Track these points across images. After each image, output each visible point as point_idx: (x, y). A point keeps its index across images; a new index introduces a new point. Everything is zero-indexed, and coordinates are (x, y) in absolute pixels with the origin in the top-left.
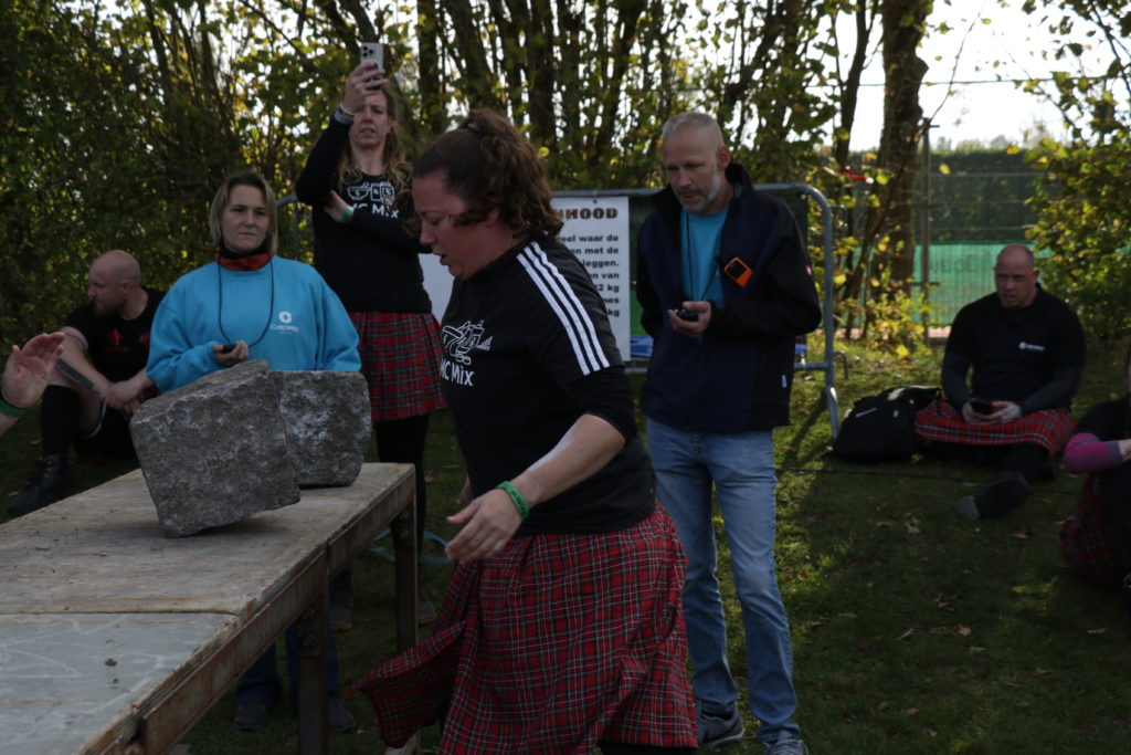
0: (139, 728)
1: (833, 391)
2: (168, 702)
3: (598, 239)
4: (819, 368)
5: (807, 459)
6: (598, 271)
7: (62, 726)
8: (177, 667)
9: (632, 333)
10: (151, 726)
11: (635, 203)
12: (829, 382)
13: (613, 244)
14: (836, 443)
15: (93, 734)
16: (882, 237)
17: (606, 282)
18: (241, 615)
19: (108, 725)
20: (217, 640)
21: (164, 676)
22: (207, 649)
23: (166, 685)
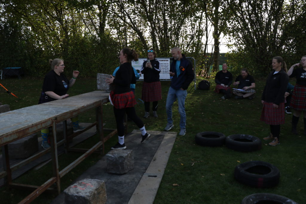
2: (62, 116)
3: (166, 64)
10: (57, 118)
11: (171, 59)
17: (167, 69)
18: (81, 107)
19: (50, 117)
20: (74, 110)
21: (63, 113)
22: (72, 110)
23: (62, 114)
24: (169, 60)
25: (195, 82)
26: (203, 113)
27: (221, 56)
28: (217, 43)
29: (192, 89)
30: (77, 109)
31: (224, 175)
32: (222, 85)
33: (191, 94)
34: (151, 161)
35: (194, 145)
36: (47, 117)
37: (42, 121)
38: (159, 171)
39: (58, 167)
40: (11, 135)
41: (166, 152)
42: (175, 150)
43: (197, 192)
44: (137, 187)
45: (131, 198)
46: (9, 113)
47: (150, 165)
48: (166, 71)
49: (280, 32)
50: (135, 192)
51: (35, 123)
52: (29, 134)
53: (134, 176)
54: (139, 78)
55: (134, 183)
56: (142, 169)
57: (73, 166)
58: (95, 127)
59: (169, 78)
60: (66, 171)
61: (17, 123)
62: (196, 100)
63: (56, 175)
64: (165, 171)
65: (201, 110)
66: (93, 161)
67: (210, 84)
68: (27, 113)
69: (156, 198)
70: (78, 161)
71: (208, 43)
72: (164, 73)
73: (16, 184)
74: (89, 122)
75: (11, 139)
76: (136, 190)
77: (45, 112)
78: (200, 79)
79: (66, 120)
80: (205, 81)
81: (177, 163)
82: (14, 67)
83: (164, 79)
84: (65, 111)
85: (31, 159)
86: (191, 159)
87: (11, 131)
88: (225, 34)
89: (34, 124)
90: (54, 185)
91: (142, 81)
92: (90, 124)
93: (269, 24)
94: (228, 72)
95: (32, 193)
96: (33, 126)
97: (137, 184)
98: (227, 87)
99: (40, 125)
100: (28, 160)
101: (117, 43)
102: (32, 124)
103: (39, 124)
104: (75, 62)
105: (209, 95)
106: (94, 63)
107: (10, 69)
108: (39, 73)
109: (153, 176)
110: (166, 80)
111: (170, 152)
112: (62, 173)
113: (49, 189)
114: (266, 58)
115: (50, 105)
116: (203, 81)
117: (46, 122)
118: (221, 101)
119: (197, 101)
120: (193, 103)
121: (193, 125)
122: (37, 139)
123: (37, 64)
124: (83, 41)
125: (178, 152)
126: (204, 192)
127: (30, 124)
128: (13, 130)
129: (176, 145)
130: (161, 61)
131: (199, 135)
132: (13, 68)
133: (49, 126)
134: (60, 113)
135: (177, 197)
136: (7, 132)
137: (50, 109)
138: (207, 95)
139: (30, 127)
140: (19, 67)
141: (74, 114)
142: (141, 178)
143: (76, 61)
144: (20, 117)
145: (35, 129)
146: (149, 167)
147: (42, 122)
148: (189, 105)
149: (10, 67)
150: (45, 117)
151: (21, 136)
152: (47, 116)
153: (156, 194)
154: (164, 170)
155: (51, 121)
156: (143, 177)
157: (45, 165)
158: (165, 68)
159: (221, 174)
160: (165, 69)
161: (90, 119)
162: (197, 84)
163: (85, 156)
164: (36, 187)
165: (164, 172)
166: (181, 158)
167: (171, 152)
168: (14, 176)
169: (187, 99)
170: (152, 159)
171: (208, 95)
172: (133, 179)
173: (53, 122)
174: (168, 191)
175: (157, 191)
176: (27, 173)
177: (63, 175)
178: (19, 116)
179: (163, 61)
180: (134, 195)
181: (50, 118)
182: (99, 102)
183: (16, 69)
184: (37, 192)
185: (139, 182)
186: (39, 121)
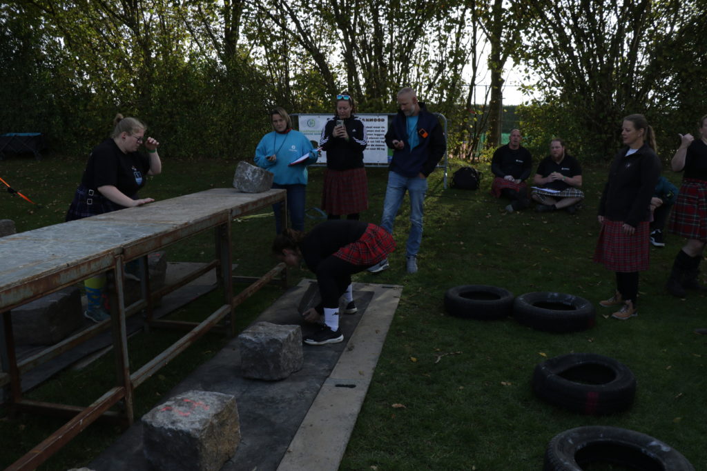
0: (122, 251)
6: (379, 137)
9: (388, 155)
11: (390, 117)
13: (383, 129)
17: (380, 140)
18: (181, 225)
19: (109, 249)
20: (166, 231)
21: (139, 239)
22: (160, 233)
23: (137, 241)
24: (386, 118)
25: (446, 172)
26: (462, 243)
27: (505, 111)
28: (497, 83)
29: (439, 188)
30: (171, 229)
31: (509, 384)
32: (509, 177)
33: (436, 199)
34: (342, 351)
35: (442, 314)
36: (102, 249)
37: (90, 257)
38: (360, 373)
39: (127, 364)
40: (17, 288)
41: (377, 332)
42: (398, 327)
43: (448, 423)
44: (310, 410)
45: (297, 434)
46: (14, 239)
47: (340, 360)
48: (378, 144)
49: (643, 60)
50: (305, 422)
51: (74, 261)
52: (60, 288)
53: (303, 385)
54: (317, 159)
55: (304, 401)
56: (322, 368)
57: (162, 360)
58: (213, 273)
59: (386, 162)
60: (146, 372)
61: (33, 262)
62: (447, 211)
63: (123, 383)
64: (375, 375)
65: (457, 235)
66: (210, 351)
67: (481, 177)
68: (55, 238)
69: (353, 435)
70: (176, 350)
71: (476, 82)
72: (375, 149)
73: (31, 403)
74: (200, 262)
75: (19, 298)
76: (307, 417)
77: (99, 236)
78: (456, 165)
79: (144, 255)
80: (469, 168)
81: (403, 357)
82: (25, 132)
83: (375, 164)
84: (144, 235)
85: (66, 344)
86: (434, 348)
87: (17, 280)
88: (517, 62)
89: (72, 263)
90: (118, 405)
91: (323, 167)
92: (202, 265)
93: (618, 39)
94: (521, 148)
95: (69, 425)
96: (68, 268)
97: (310, 403)
98: (520, 183)
99: (86, 266)
100: (60, 348)
101: (265, 79)
102: (68, 265)
103: (83, 264)
104: (166, 122)
105: (478, 201)
106: (212, 125)
107: (15, 136)
108: (85, 147)
109: (347, 386)
110: (379, 166)
111: (387, 331)
112: (138, 377)
113: (109, 413)
114: (609, 118)
115: (109, 219)
116: (463, 169)
117: (98, 259)
118: (504, 214)
119: (449, 215)
120: (440, 218)
121: (440, 270)
122: (80, 298)
123: (79, 127)
124: (187, 71)
125: (404, 332)
126: (463, 422)
127: (63, 264)
128: (21, 278)
129: (400, 314)
130: (367, 120)
131: (454, 293)
132: (21, 134)
133: (108, 269)
134: (133, 239)
135: (401, 433)
136: (9, 283)
137: (110, 229)
138: (471, 202)
139: (62, 271)
140: (35, 132)
141: (165, 241)
142: (320, 390)
143: (169, 120)
144: (39, 247)
145: (74, 275)
146: (337, 364)
147: (90, 259)
148: (430, 223)
149: (16, 132)
150: (99, 248)
151: (40, 292)
152: (102, 246)
153: (353, 427)
154: (373, 371)
155: (111, 257)
156: (323, 388)
157: (99, 358)
159: (503, 383)
160: (377, 140)
161: (203, 253)
162: (451, 176)
163: (191, 339)
164: (78, 409)
165: (373, 377)
166: (412, 344)
167: (389, 330)
168: (26, 385)
169: (426, 209)
170: (346, 346)
171: (476, 201)
172: (302, 392)
173: (115, 260)
174: (381, 420)
175: (355, 419)
176: (55, 377)
177: (140, 382)
178: (37, 245)
179: (371, 120)
180: (304, 428)
181: (109, 251)
182: (222, 214)
183: (29, 137)
184: (80, 421)
185: (314, 399)
186: (84, 256)
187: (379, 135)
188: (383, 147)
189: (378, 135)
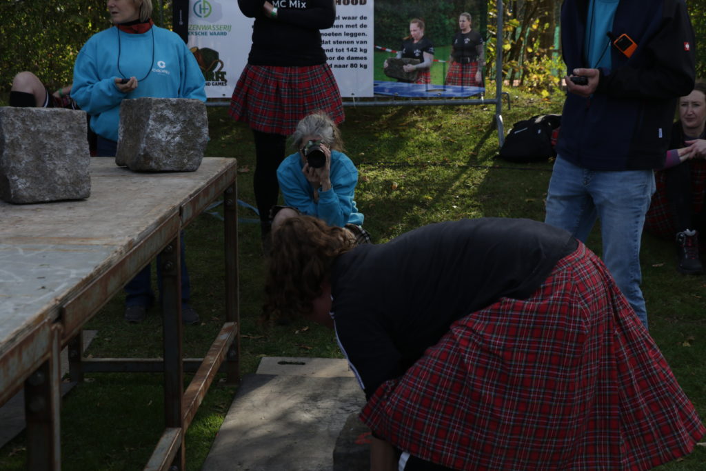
0: (60, 313)
1: (501, 117)
2: (79, 298)
3: (354, 18)
4: (492, 103)
5: (484, 160)
6: (354, 39)
7: (11, 310)
8: (84, 277)
9: (375, 79)
10: (68, 312)
12: (498, 111)
13: (364, 22)
14: (501, 149)
15: (31, 316)
16: (535, 20)
17: (359, 46)
18: (125, 247)
29: (487, 147)
37: (18, 333)
48: (352, 54)
59: (371, 95)
72: (344, 66)
110: (354, 103)
117: (29, 340)
133: (42, 361)
155: (48, 328)
158: (348, 38)
160: (350, 46)
173: (52, 336)
181: (43, 316)
182: (173, 217)
187: (356, 35)
188: (363, 62)
189: (352, 35)
